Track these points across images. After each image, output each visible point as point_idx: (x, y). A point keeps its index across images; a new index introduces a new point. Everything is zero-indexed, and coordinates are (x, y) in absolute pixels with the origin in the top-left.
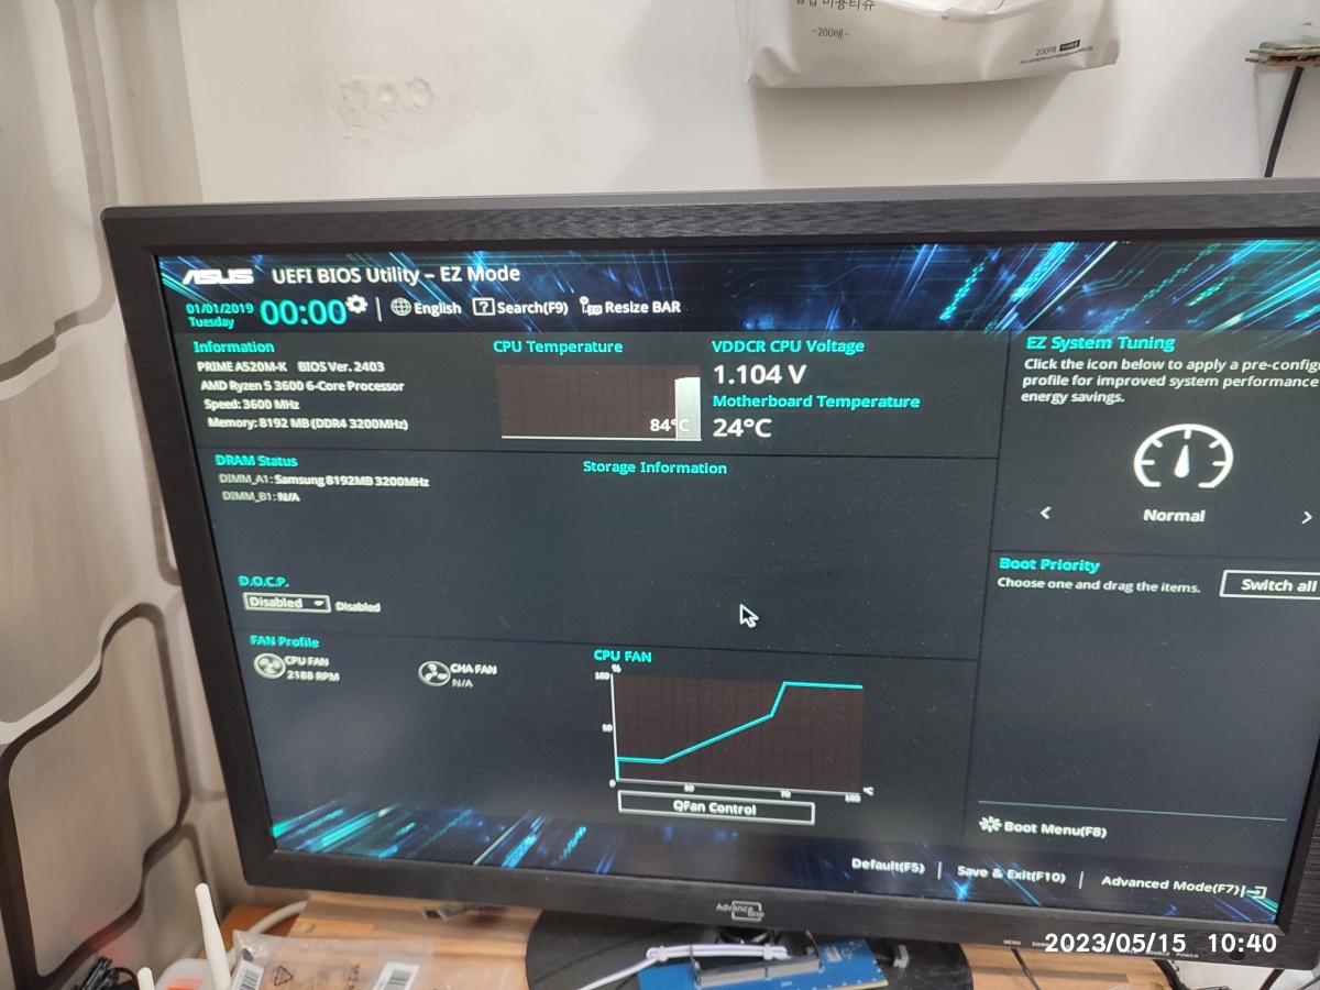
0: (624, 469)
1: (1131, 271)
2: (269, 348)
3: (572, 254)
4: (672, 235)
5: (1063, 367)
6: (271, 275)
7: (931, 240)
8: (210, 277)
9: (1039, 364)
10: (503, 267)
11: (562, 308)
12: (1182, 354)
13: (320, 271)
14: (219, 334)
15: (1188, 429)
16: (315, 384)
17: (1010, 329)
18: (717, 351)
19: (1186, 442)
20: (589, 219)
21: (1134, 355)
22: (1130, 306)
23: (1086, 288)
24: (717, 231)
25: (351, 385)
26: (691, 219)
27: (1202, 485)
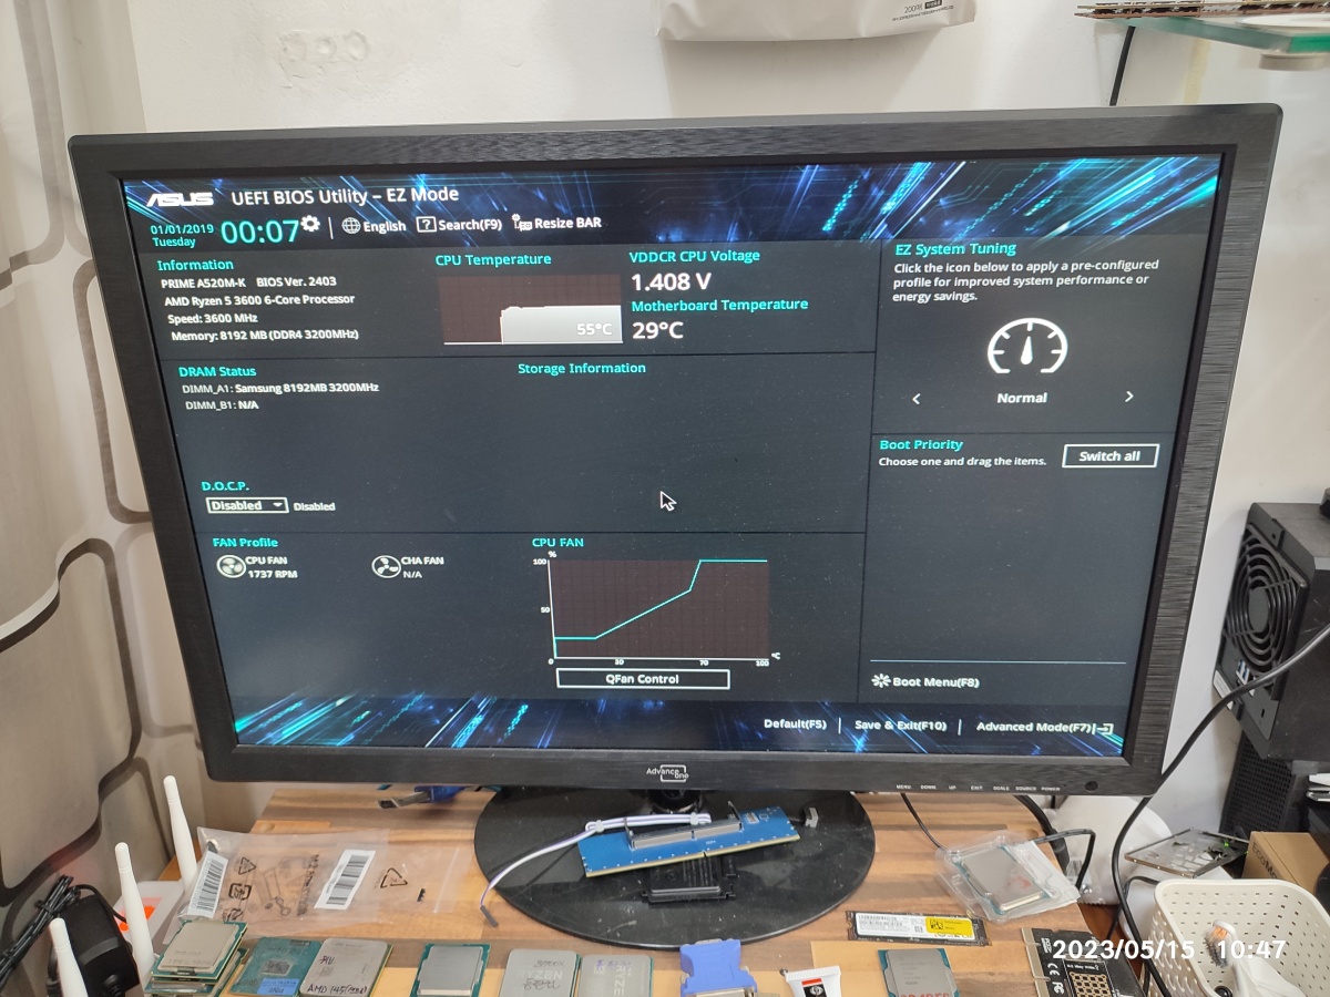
0: (555, 370)
1: (978, 187)
2: (228, 265)
3: (504, 176)
4: (591, 157)
5: (926, 271)
6: (231, 198)
7: (812, 160)
8: (173, 200)
9: (907, 269)
10: (443, 188)
11: (497, 224)
12: (1023, 257)
13: (276, 193)
14: (181, 253)
15: (1030, 322)
16: (272, 298)
17: (882, 238)
18: (634, 261)
19: (1029, 334)
20: (519, 143)
21: (983, 259)
22: (979, 217)
23: (942, 201)
24: (631, 153)
25: (306, 298)
26: (608, 143)
27: (1043, 371)
